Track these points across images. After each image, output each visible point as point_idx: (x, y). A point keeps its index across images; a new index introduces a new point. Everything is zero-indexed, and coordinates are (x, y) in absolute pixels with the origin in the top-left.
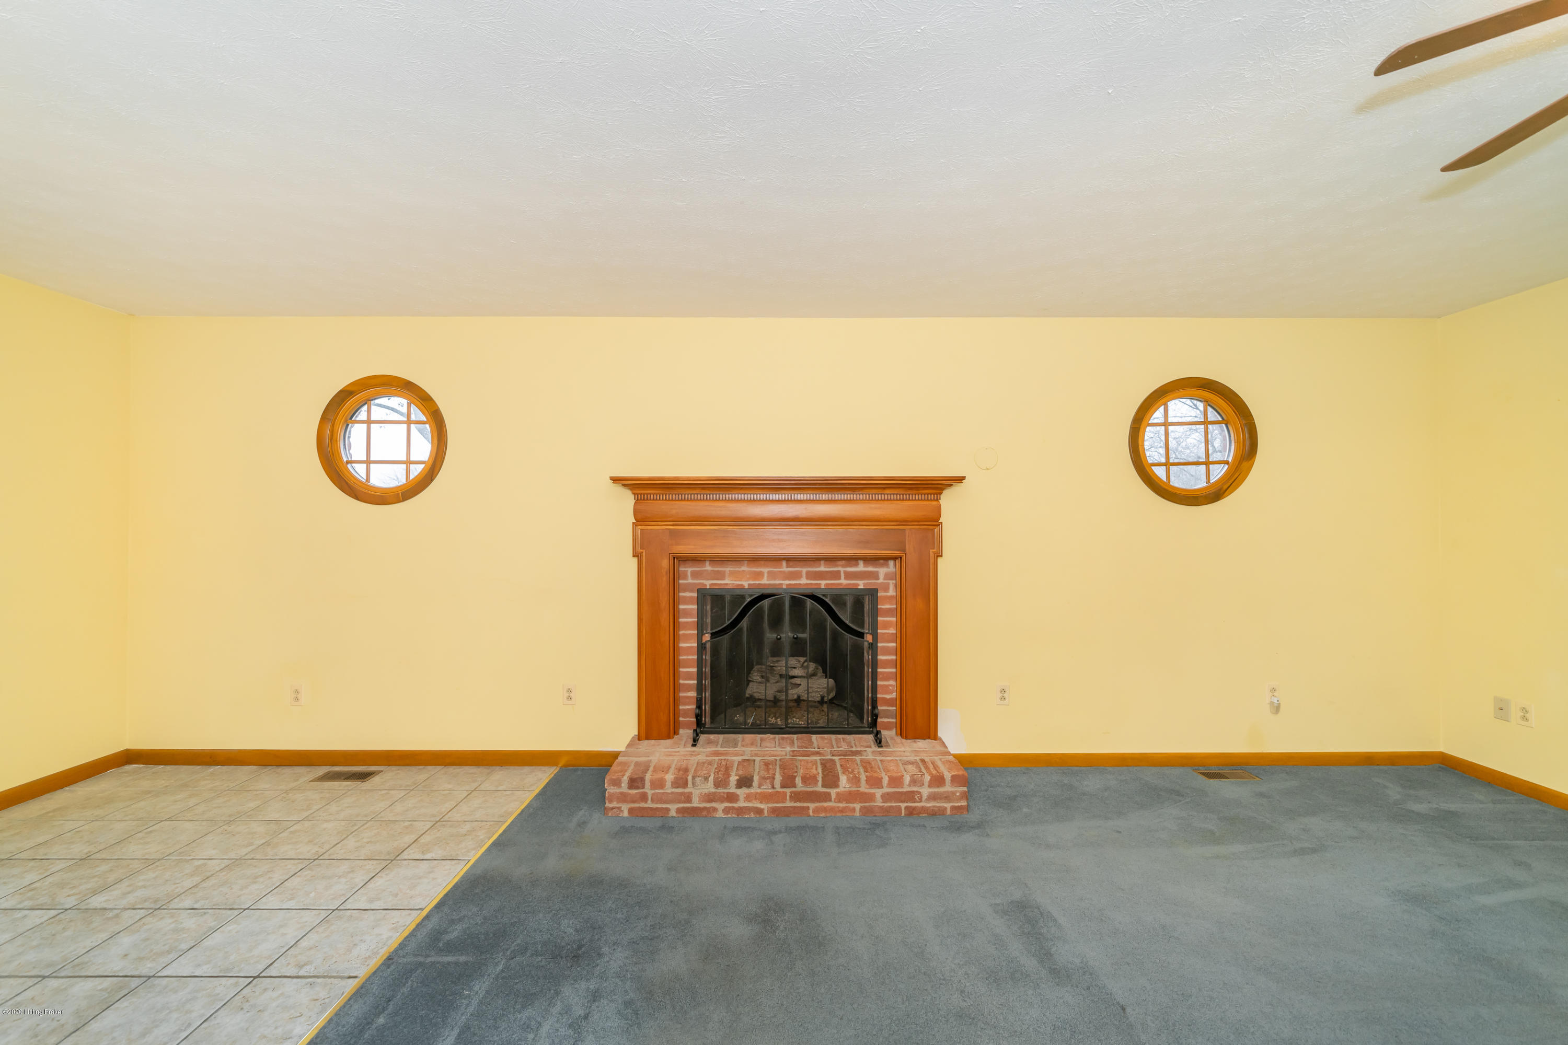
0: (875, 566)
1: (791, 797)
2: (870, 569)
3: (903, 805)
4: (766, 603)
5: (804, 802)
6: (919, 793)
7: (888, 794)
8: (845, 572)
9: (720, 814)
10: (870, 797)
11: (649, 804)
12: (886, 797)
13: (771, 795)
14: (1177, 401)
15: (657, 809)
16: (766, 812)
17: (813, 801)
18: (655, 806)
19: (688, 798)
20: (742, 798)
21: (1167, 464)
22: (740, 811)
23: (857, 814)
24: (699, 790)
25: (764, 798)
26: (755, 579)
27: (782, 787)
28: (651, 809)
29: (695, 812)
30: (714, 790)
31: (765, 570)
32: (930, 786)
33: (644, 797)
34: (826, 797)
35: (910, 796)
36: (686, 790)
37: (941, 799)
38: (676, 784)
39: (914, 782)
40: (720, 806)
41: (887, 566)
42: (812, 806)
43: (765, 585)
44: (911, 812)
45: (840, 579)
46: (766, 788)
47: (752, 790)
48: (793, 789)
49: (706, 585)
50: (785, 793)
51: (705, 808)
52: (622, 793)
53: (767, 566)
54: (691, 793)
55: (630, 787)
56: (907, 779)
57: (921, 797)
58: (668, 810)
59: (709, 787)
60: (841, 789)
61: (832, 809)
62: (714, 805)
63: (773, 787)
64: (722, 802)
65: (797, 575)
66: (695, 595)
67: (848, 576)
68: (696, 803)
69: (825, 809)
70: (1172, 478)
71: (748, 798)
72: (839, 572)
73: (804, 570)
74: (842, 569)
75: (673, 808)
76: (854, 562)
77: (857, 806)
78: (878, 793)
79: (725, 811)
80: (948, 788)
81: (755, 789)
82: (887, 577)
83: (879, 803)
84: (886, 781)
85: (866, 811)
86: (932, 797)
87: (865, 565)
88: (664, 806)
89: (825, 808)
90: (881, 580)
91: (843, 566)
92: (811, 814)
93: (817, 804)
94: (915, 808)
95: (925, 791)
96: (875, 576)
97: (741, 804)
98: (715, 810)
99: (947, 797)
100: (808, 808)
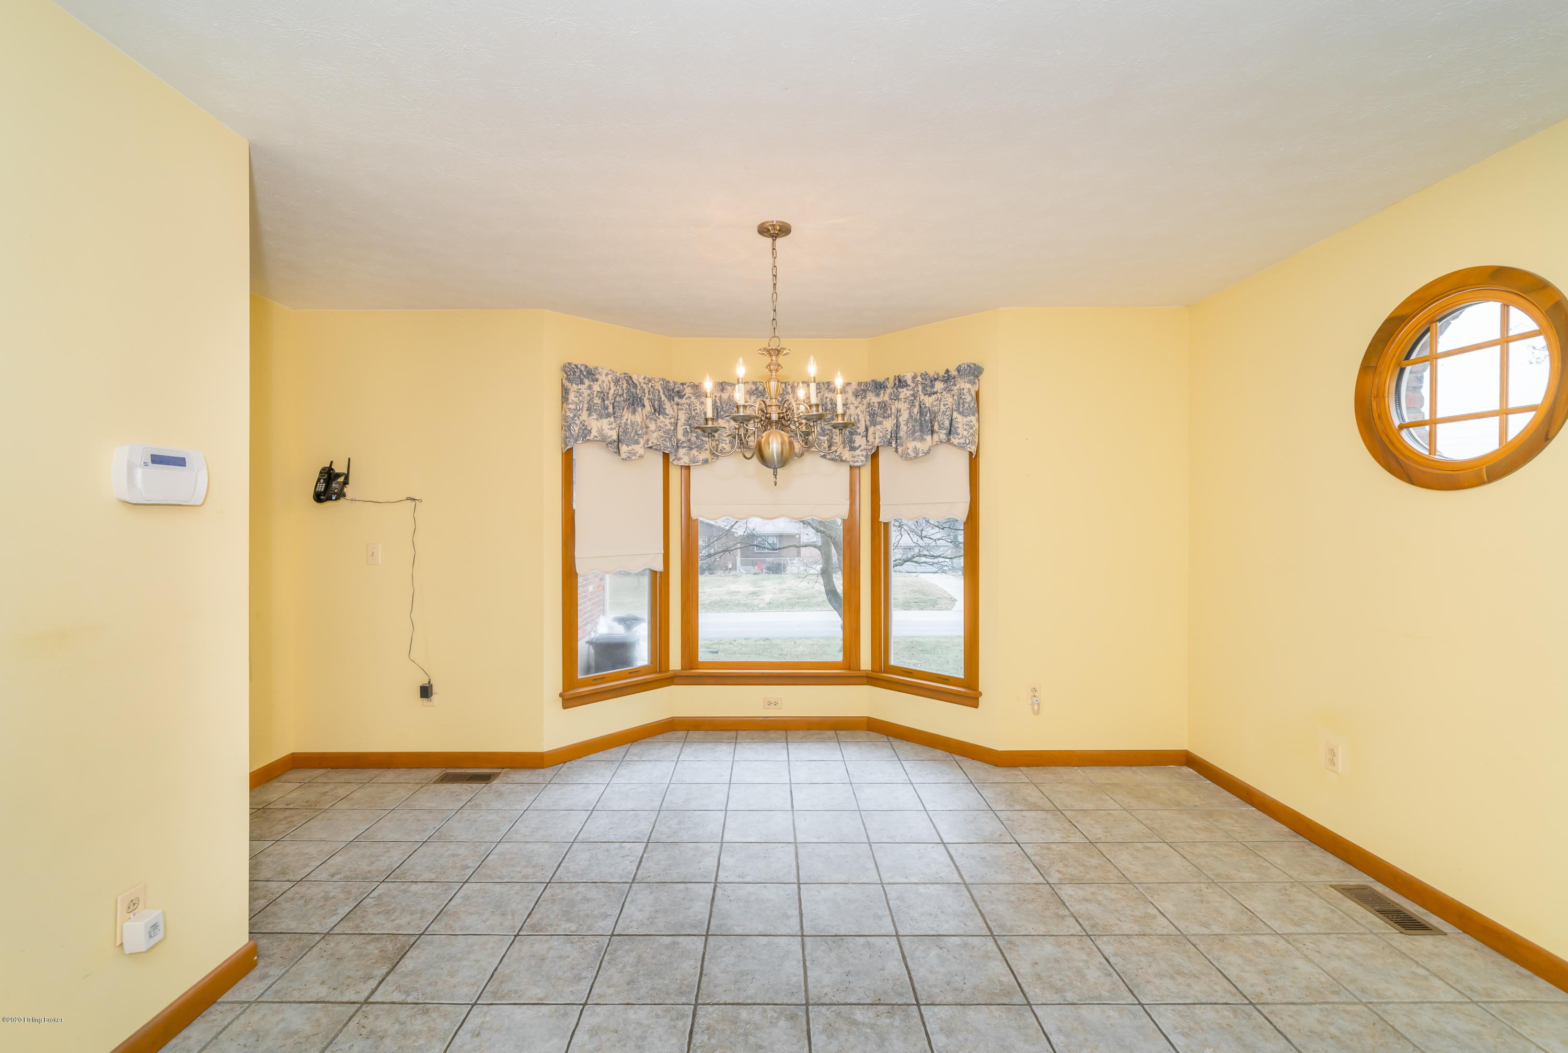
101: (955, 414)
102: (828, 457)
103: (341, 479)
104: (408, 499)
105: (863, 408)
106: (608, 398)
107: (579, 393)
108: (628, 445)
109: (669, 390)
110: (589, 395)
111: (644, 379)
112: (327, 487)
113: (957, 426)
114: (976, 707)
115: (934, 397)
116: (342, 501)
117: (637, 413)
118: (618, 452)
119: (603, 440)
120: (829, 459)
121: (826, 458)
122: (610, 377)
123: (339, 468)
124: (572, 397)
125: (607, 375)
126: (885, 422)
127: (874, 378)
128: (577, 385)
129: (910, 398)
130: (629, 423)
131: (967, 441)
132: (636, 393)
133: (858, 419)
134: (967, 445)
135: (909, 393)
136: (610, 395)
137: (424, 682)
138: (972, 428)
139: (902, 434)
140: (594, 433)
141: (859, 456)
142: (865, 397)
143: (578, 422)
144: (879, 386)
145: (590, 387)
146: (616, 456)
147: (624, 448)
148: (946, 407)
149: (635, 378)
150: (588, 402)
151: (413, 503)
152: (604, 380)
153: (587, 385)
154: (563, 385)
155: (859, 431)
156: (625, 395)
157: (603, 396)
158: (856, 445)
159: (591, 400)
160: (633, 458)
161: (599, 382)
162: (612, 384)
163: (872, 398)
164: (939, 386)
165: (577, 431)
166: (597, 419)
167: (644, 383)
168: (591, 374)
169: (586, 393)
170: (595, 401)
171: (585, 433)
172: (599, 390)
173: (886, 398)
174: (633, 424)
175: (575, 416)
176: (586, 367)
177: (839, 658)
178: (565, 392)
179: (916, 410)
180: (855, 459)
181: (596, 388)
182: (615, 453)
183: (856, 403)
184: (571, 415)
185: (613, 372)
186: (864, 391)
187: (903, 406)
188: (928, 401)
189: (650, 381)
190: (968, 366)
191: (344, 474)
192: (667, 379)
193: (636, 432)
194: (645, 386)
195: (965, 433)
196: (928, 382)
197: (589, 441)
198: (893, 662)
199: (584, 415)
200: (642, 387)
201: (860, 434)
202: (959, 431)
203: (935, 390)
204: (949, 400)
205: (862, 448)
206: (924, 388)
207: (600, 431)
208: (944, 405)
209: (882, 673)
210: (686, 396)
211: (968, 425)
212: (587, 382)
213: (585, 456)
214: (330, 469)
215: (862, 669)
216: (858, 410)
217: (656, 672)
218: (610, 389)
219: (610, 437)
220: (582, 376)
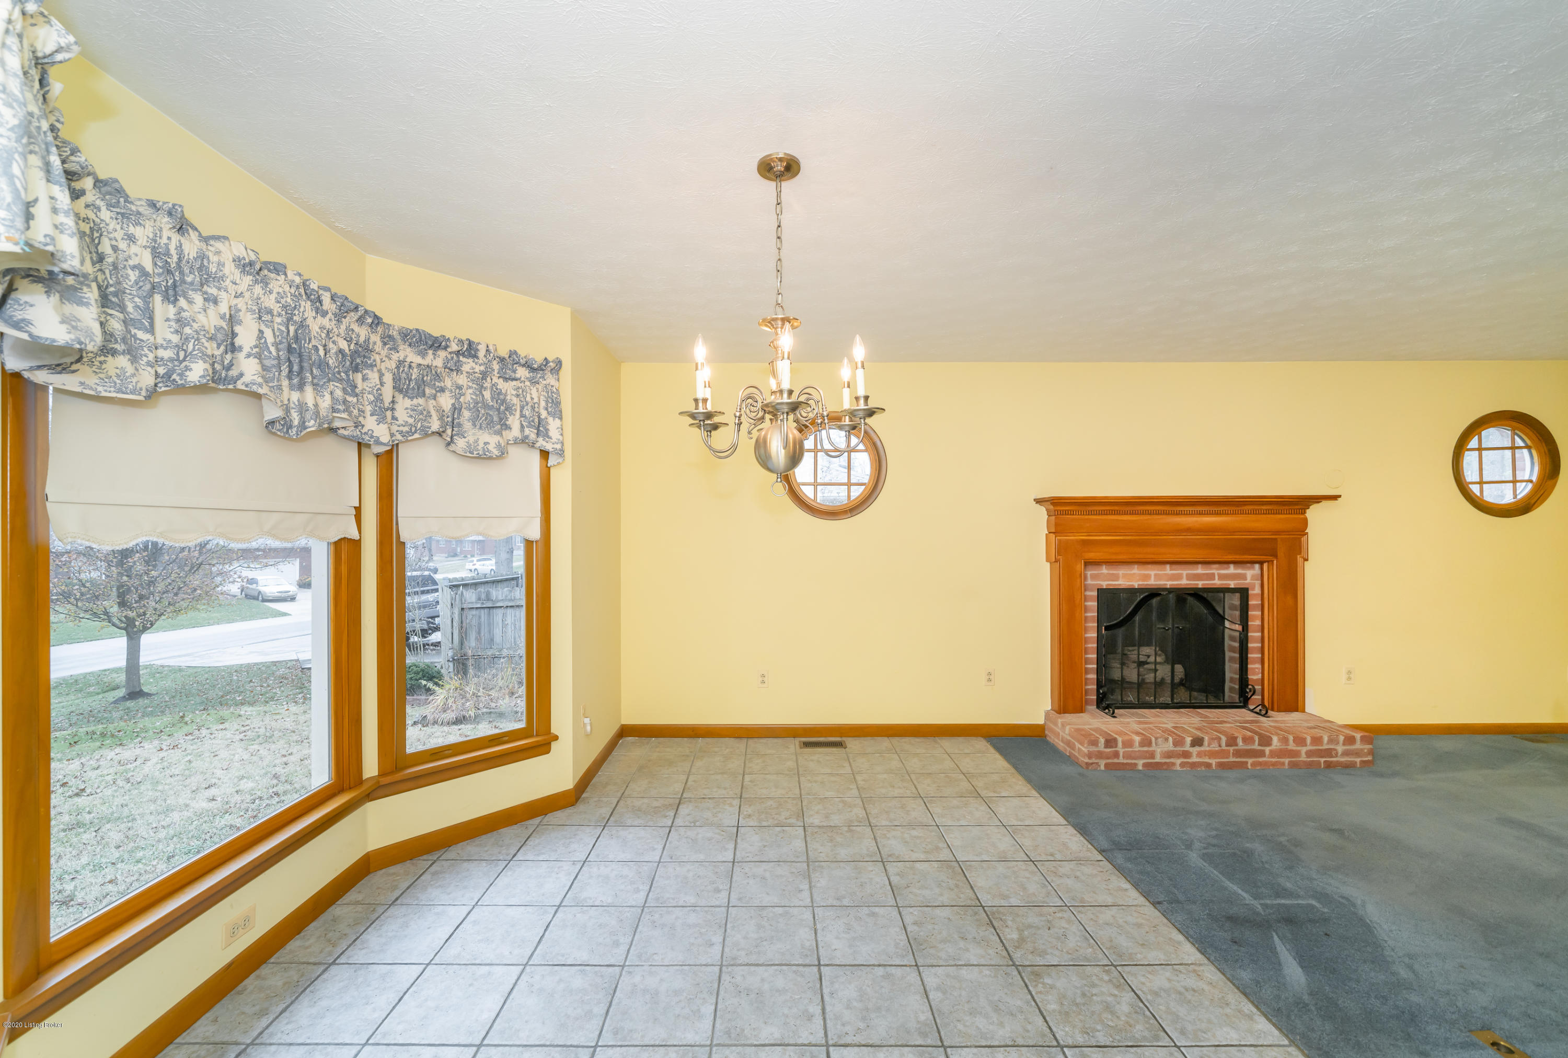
0: (1243, 568)
1: (1233, 753)
2: (1240, 571)
3: (1322, 760)
4: (1155, 601)
5: (1244, 758)
6: (1335, 750)
7: (1310, 751)
8: (1219, 574)
9: (1178, 768)
10: (1296, 754)
11: (1121, 760)
12: (1309, 754)
13: (1217, 752)
14: (1491, 430)
15: (1127, 764)
16: (1214, 766)
17: (1250, 757)
18: (1125, 761)
19: (1152, 755)
20: (1194, 754)
21: (1481, 483)
22: (1194, 765)
23: (1286, 766)
24: (1161, 748)
25: (1212, 754)
26: (1143, 580)
27: (1227, 746)
28: (1123, 764)
29: (1158, 766)
30: (1172, 749)
31: (1152, 573)
32: (1344, 744)
33: (1116, 755)
34: (1261, 754)
35: (1329, 753)
36: (1151, 749)
37: (1352, 754)
38: (1142, 744)
39: (1331, 741)
40: (1178, 761)
41: (1253, 568)
42: (1250, 761)
43: (1152, 585)
44: (1329, 765)
45: (1214, 579)
46: (1215, 747)
47: (1202, 749)
48: (1236, 748)
49: (1102, 585)
50: (1229, 751)
51: (1165, 763)
52: (1099, 752)
53: (1154, 570)
54: (1154, 751)
55: (1106, 747)
56: (1326, 739)
57: (1337, 753)
58: (1136, 765)
59: (1169, 746)
60: (1273, 747)
61: (1266, 763)
62: (1172, 760)
63: (1220, 746)
64: (1179, 758)
65: (1179, 577)
66: (1096, 593)
67: (1221, 577)
68: (1158, 759)
69: (1260, 764)
70: (1485, 494)
71: (1199, 754)
72: (1213, 574)
73: (1185, 573)
74: (1216, 572)
75: (1140, 763)
76: (1225, 566)
77: (1287, 761)
78: (1304, 750)
79: (1182, 765)
80: (1358, 746)
81: (1205, 748)
82: (1253, 577)
83: (1303, 758)
84: (1309, 740)
85: (1293, 765)
86: (1346, 753)
87: (1235, 569)
88: (1133, 761)
89: (1260, 762)
90: (1248, 581)
91: (1217, 569)
92: (1250, 767)
93: (1253, 760)
94: (1332, 762)
95: (1340, 749)
96: (1244, 577)
97: (1194, 759)
98: (1174, 764)
99: (1357, 753)
100: (1247, 763)
101: (545, 414)
105: (390, 365)
113: (547, 427)
126: (439, 397)
127: (420, 328)
129: (476, 375)
135: (478, 369)
138: (562, 434)
139: (462, 420)
144: (428, 343)
148: (534, 401)
179: (487, 393)
187: (465, 383)
188: (504, 387)
196: (511, 364)
202: (551, 434)
204: (535, 394)
208: (531, 399)
209: (398, 771)
215: (365, 780)
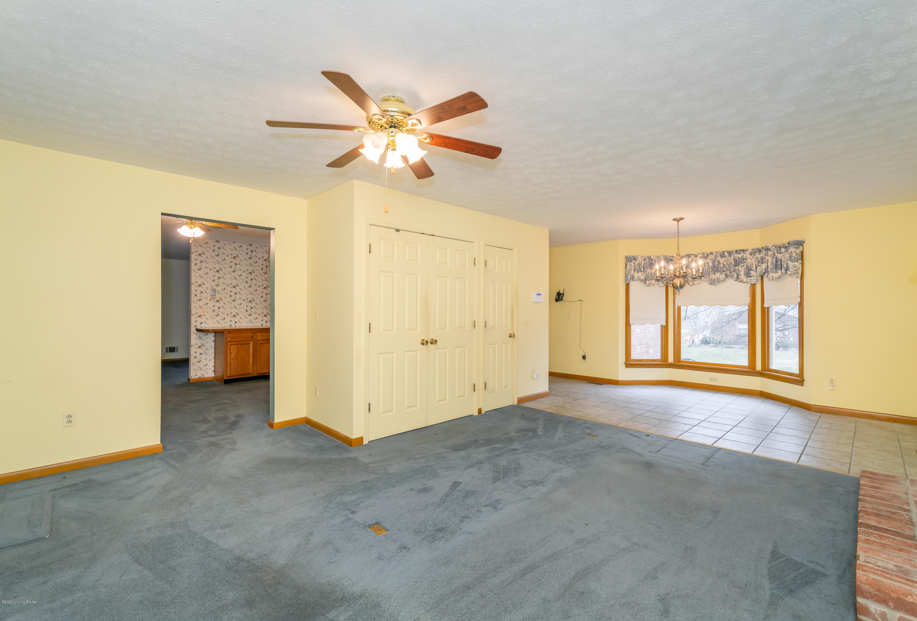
101: (789, 262)
102: (738, 280)
103: (562, 295)
104: (579, 300)
105: (754, 259)
106: (641, 266)
107: (630, 265)
108: (649, 281)
109: (667, 259)
110: (634, 265)
111: (656, 257)
112: (558, 297)
113: (789, 266)
114: (803, 385)
115: (782, 254)
116: (562, 301)
117: (652, 269)
118: (645, 283)
119: (639, 279)
120: (739, 281)
121: (737, 281)
122: (642, 258)
123: (561, 292)
124: (628, 267)
125: (641, 258)
126: (762, 265)
127: (758, 247)
128: (630, 263)
129: (772, 255)
130: (649, 273)
131: (793, 273)
132: (652, 262)
133: (752, 264)
134: (793, 274)
135: (771, 253)
136: (642, 265)
137: (584, 355)
138: (796, 267)
139: (769, 270)
140: (636, 278)
141: (753, 279)
142: (755, 255)
143: (630, 275)
144: (760, 251)
145: (634, 263)
146: (645, 285)
147: (647, 282)
148: (786, 259)
149: (652, 257)
150: (634, 268)
151: (580, 302)
152: (640, 259)
153: (633, 262)
154: (625, 263)
155: (753, 269)
156: (648, 264)
157: (639, 265)
158: (752, 275)
159: (635, 267)
160: (651, 285)
161: (638, 261)
162: (643, 260)
163: (757, 255)
164: (783, 250)
165: (629, 278)
166: (637, 273)
167: (656, 258)
168: (635, 258)
169: (633, 265)
170: (636, 267)
171: (633, 278)
172: (638, 263)
173: (763, 255)
174: (651, 273)
175: (629, 273)
176: (633, 256)
177: (746, 364)
178: (626, 265)
179: (774, 260)
180: (751, 281)
181: (637, 263)
182: (644, 283)
183: (751, 258)
184: (628, 273)
185: (643, 257)
186: (755, 252)
187: (770, 259)
188: (779, 256)
189: (658, 257)
190: (794, 241)
191: (562, 294)
192: (666, 255)
193: (652, 276)
194: (656, 259)
195: (792, 270)
196: (779, 248)
197: (634, 280)
198: (771, 367)
199: (632, 272)
200: (655, 260)
201: (753, 270)
202: (790, 268)
203: (781, 251)
204: (787, 255)
205: (755, 276)
206: (777, 251)
207: (638, 277)
208: (785, 258)
209: (766, 371)
210: (674, 261)
211: (793, 266)
212: (633, 261)
213: (633, 285)
214: (559, 292)
215: (757, 370)
216: (752, 261)
217: (663, 362)
218: (642, 262)
219: (642, 279)
220: (632, 260)
